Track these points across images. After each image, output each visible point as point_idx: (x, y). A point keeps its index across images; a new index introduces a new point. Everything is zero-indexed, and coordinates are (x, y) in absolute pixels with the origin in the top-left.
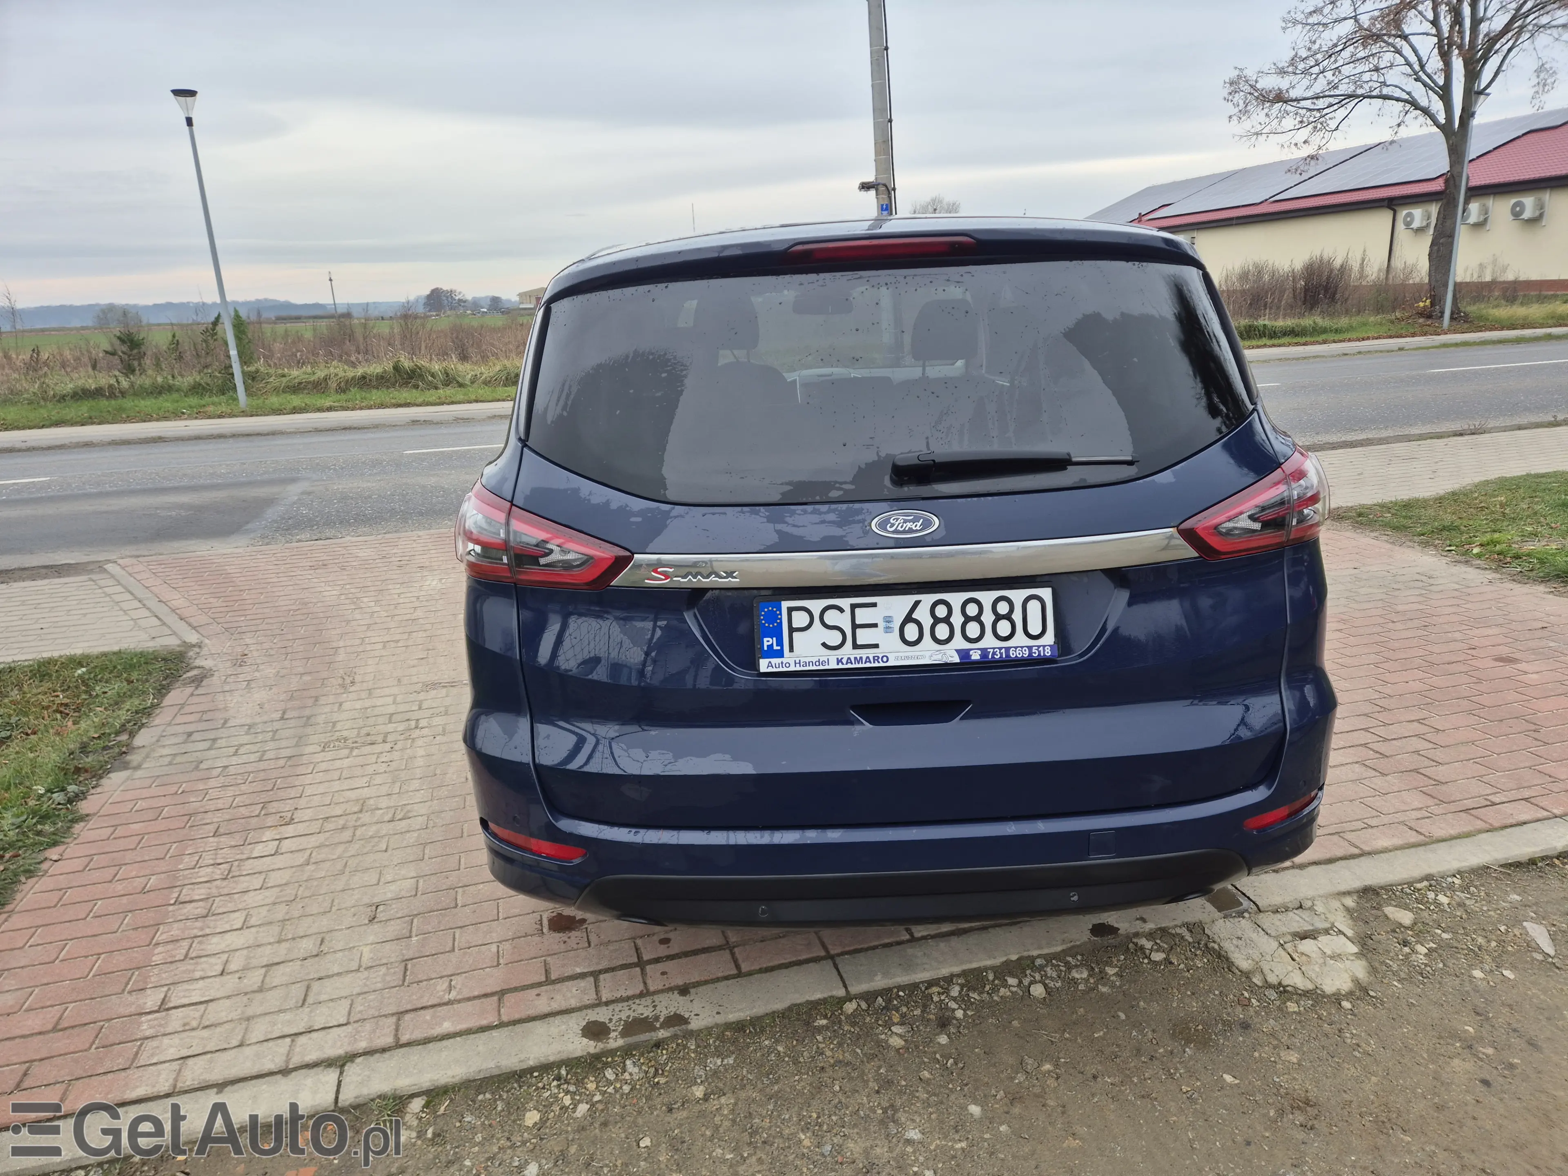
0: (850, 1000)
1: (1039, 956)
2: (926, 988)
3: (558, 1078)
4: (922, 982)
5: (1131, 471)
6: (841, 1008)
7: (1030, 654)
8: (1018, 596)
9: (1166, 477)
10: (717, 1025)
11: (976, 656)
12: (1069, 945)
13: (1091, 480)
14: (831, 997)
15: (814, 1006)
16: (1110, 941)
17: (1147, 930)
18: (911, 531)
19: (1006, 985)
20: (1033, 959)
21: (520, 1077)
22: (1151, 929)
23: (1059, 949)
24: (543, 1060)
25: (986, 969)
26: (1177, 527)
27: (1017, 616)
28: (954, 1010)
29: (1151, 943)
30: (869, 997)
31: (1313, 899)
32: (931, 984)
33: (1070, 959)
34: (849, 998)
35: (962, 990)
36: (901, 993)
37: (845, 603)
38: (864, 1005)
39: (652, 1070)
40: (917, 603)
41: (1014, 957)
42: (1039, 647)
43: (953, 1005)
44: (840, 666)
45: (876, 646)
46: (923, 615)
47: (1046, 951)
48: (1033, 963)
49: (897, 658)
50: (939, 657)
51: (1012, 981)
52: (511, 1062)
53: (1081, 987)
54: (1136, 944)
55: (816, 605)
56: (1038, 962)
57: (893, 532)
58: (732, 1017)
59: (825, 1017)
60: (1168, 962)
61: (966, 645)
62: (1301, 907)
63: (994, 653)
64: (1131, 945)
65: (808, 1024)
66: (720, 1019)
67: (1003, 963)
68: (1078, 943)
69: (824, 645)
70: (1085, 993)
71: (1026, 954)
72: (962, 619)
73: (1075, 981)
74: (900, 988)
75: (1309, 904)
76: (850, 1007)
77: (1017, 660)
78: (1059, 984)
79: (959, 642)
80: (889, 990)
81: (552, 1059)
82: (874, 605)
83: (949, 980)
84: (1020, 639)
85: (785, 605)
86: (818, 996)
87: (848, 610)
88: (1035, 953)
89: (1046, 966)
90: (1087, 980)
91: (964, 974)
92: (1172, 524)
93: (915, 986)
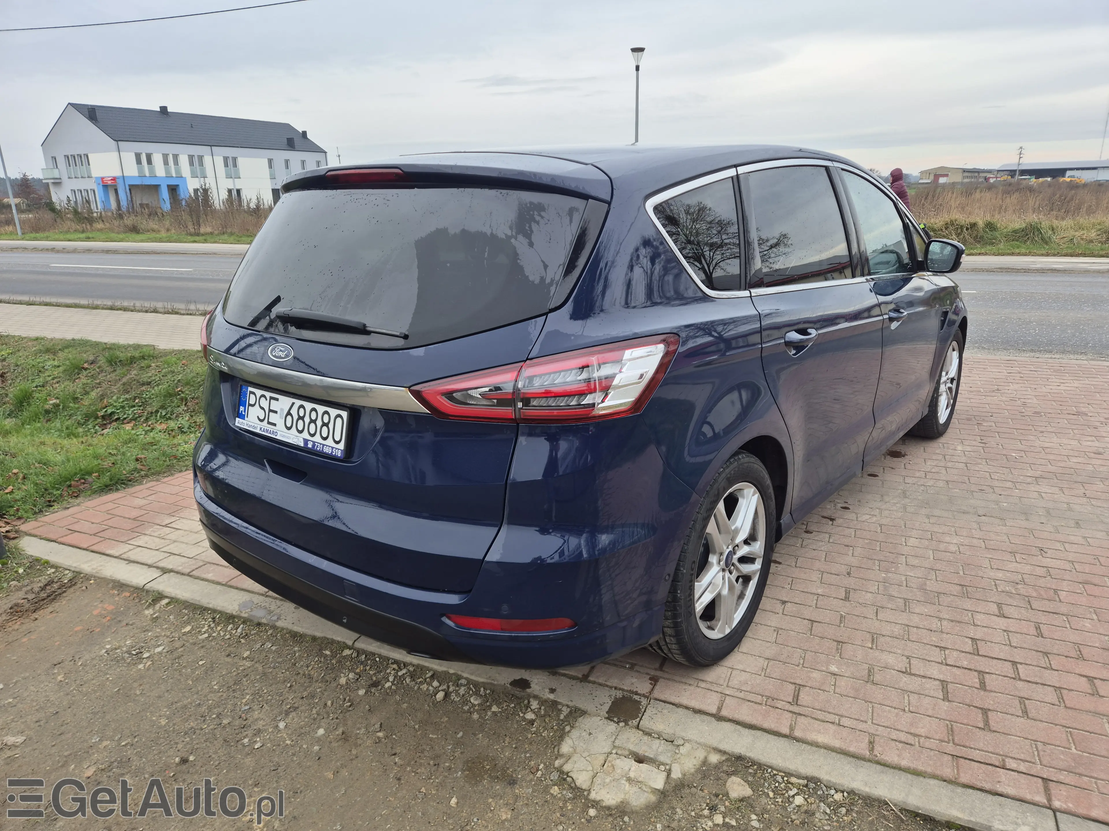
0: (350, 649)
1: (466, 679)
2: (392, 663)
3: (214, 618)
4: (392, 659)
5: (400, 342)
6: (342, 651)
7: (332, 452)
8: (334, 412)
9: (421, 351)
10: (287, 629)
11: (310, 445)
12: (489, 681)
13: (373, 345)
14: (344, 643)
15: (332, 642)
16: (516, 692)
17: (545, 697)
18: (280, 357)
19: (430, 684)
20: (459, 677)
21: (204, 610)
22: (549, 699)
23: (481, 680)
24: (215, 607)
25: (429, 669)
26: (409, 388)
27: (331, 426)
28: (388, 681)
29: (538, 706)
30: (359, 652)
31: (686, 741)
32: (396, 662)
33: (482, 689)
34: (350, 648)
35: (406, 673)
36: (378, 659)
37: (268, 394)
38: (355, 655)
39: (244, 634)
40: (293, 404)
41: (452, 671)
42: (336, 449)
43: (391, 679)
44: (260, 432)
45: (275, 425)
46: (294, 412)
47: (473, 677)
48: (459, 680)
49: (281, 435)
50: (296, 440)
51: (435, 684)
52: (205, 602)
53: (466, 708)
54: (529, 702)
55: (259, 392)
56: (463, 681)
57: (275, 356)
58: (296, 629)
59: (331, 652)
60: (532, 722)
61: (309, 438)
62: (672, 742)
63: (317, 447)
64: (526, 702)
65: (321, 650)
66: (290, 627)
67: (442, 672)
68: (496, 683)
69: (258, 417)
70: (465, 712)
71: (460, 673)
72: (309, 420)
73: (466, 702)
74: (380, 656)
75: (681, 742)
76: (347, 652)
77: (325, 453)
78: (457, 699)
79: (305, 435)
80: (374, 654)
81: (219, 608)
82: (277, 400)
83: (405, 665)
84: (330, 442)
85: (250, 389)
86: (339, 639)
87: (268, 398)
88: (465, 675)
89: (465, 686)
90: (474, 705)
91: (418, 666)
92: (405, 385)
93: (388, 659)
